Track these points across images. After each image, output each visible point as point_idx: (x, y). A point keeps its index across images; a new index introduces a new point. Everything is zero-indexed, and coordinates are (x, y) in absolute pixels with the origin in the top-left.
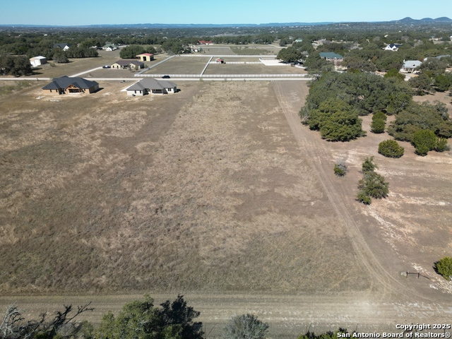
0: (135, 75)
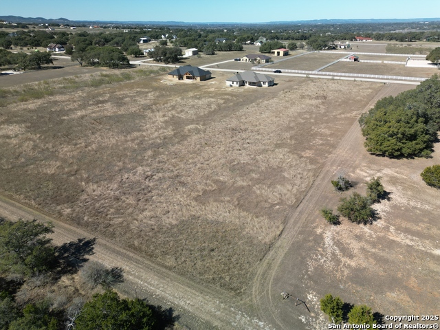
0: (252, 69)
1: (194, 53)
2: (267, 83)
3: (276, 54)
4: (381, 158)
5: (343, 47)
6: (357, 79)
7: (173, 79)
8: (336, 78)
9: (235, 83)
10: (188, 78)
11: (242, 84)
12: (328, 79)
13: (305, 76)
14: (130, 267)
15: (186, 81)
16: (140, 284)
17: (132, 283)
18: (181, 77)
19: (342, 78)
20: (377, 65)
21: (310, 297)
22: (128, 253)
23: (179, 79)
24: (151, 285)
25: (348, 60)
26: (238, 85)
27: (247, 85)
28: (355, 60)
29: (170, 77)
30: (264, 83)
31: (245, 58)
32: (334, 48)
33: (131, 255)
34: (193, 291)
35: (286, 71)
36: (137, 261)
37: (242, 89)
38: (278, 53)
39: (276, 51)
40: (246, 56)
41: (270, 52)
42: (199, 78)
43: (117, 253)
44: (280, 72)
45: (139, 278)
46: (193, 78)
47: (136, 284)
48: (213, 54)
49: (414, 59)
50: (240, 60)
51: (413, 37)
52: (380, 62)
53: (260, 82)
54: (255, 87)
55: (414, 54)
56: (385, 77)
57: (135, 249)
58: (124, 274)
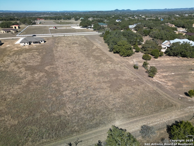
0: (17, 36)
2: (43, 41)
3: (14, 28)
5: (38, 23)
8: (65, 35)
9: (26, 44)
11: (30, 44)
19: (68, 35)
25: (53, 28)
31: (3, 31)
32: (35, 24)
53: (39, 41)
54: (38, 44)
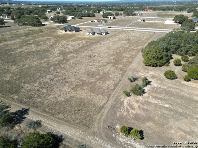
0: (99, 26)
1: (73, 18)
2: (105, 33)
3: (109, 18)
4: (149, 67)
5: (139, 14)
6: (143, 30)
7: (63, 31)
8: (134, 30)
9: (91, 33)
10: (69, 31)
11: (94, 34)
12: (131, 31)
13: (121, 29)
14: (44, 120)
15: (68, 32)
16: (49, 127)
17: (46, 127)
18: (66, 31)
19: (137, 30)
20: (152, 23)
21: (117, 127)
22: (43, 114)
23: (66, 32)
24: (53, 127)
25: (140, 21)
26: (92, 34)
27: (96, 34)
28: (143, 21)
29: (61, 31)
30: (103, 33)
31: (95, 21)
32: (135, 15)
33: (45, 115)
34: (71, 128)
35: (113, 27)
36: (47, 117)
37: (94, 36)
38: (111, 18)
39: (109, 17)
40: (96, 20)
41: (107, 17)
42: (74, 31)
43: (39, 115)
44: (111, 27)
45: (48, 124)
46: (72, 31)
47: (47, 127)
48: (81, 18)
49: (168, 20)
50: (93, 21)
51: (169, 9)
52: (154, 22)
53: (102, 33)
54: (99, 35)
55: (168, 17)
56: (155, 29)
57: (47, 112)
58: (42, 123)
